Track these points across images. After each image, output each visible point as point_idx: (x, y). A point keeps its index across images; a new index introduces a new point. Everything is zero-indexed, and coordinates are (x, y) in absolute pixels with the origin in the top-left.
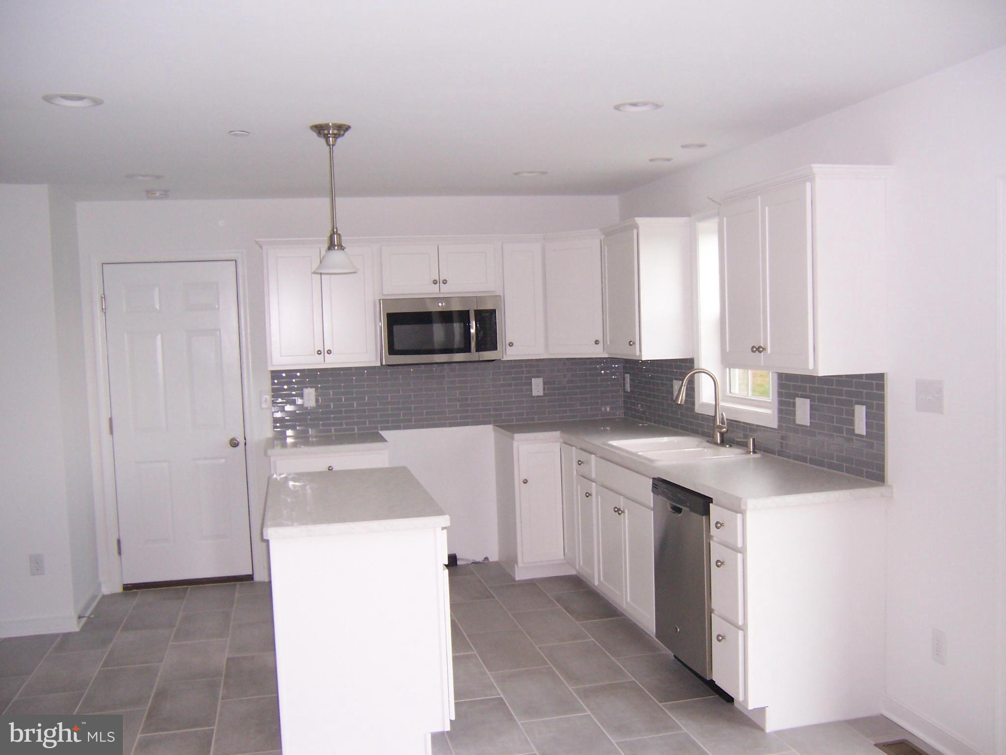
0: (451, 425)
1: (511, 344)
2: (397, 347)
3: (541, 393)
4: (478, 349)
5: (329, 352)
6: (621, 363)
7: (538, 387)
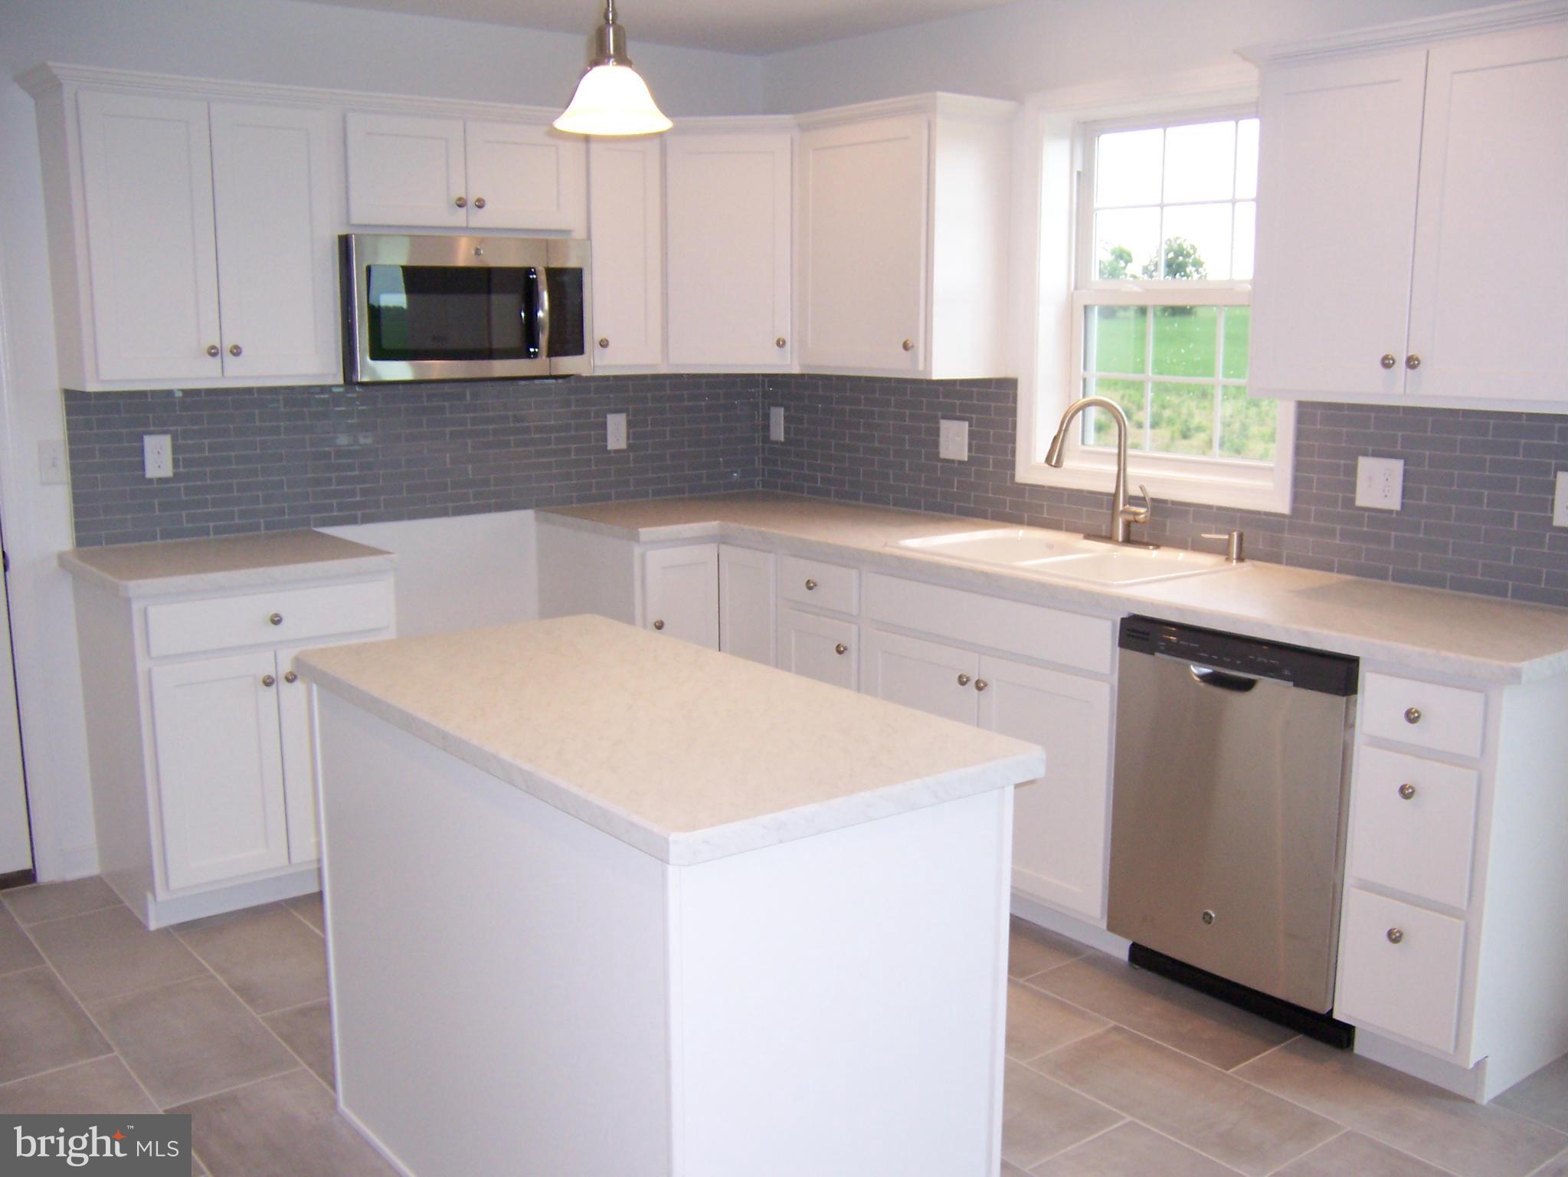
0: (459, 512)
1: (604, 344)
2: (387, 344)
3: (623, 445)
4: (553, 352)
5: (236, 351)
6: (758, 387)
7: (617, 432)
